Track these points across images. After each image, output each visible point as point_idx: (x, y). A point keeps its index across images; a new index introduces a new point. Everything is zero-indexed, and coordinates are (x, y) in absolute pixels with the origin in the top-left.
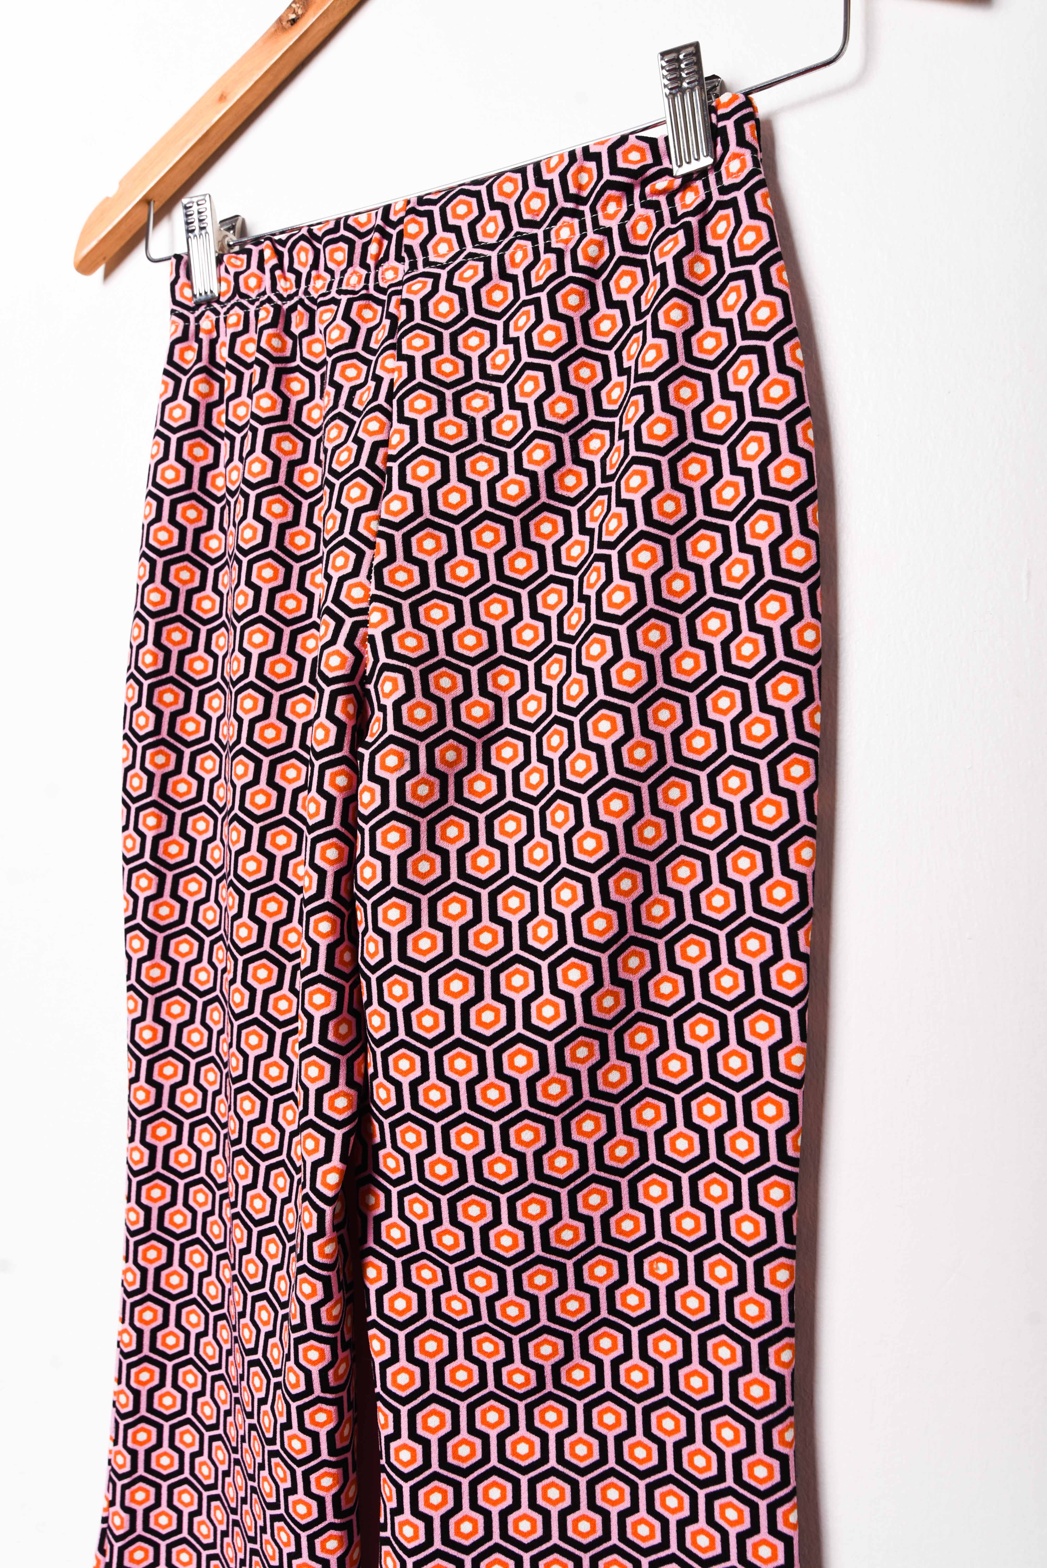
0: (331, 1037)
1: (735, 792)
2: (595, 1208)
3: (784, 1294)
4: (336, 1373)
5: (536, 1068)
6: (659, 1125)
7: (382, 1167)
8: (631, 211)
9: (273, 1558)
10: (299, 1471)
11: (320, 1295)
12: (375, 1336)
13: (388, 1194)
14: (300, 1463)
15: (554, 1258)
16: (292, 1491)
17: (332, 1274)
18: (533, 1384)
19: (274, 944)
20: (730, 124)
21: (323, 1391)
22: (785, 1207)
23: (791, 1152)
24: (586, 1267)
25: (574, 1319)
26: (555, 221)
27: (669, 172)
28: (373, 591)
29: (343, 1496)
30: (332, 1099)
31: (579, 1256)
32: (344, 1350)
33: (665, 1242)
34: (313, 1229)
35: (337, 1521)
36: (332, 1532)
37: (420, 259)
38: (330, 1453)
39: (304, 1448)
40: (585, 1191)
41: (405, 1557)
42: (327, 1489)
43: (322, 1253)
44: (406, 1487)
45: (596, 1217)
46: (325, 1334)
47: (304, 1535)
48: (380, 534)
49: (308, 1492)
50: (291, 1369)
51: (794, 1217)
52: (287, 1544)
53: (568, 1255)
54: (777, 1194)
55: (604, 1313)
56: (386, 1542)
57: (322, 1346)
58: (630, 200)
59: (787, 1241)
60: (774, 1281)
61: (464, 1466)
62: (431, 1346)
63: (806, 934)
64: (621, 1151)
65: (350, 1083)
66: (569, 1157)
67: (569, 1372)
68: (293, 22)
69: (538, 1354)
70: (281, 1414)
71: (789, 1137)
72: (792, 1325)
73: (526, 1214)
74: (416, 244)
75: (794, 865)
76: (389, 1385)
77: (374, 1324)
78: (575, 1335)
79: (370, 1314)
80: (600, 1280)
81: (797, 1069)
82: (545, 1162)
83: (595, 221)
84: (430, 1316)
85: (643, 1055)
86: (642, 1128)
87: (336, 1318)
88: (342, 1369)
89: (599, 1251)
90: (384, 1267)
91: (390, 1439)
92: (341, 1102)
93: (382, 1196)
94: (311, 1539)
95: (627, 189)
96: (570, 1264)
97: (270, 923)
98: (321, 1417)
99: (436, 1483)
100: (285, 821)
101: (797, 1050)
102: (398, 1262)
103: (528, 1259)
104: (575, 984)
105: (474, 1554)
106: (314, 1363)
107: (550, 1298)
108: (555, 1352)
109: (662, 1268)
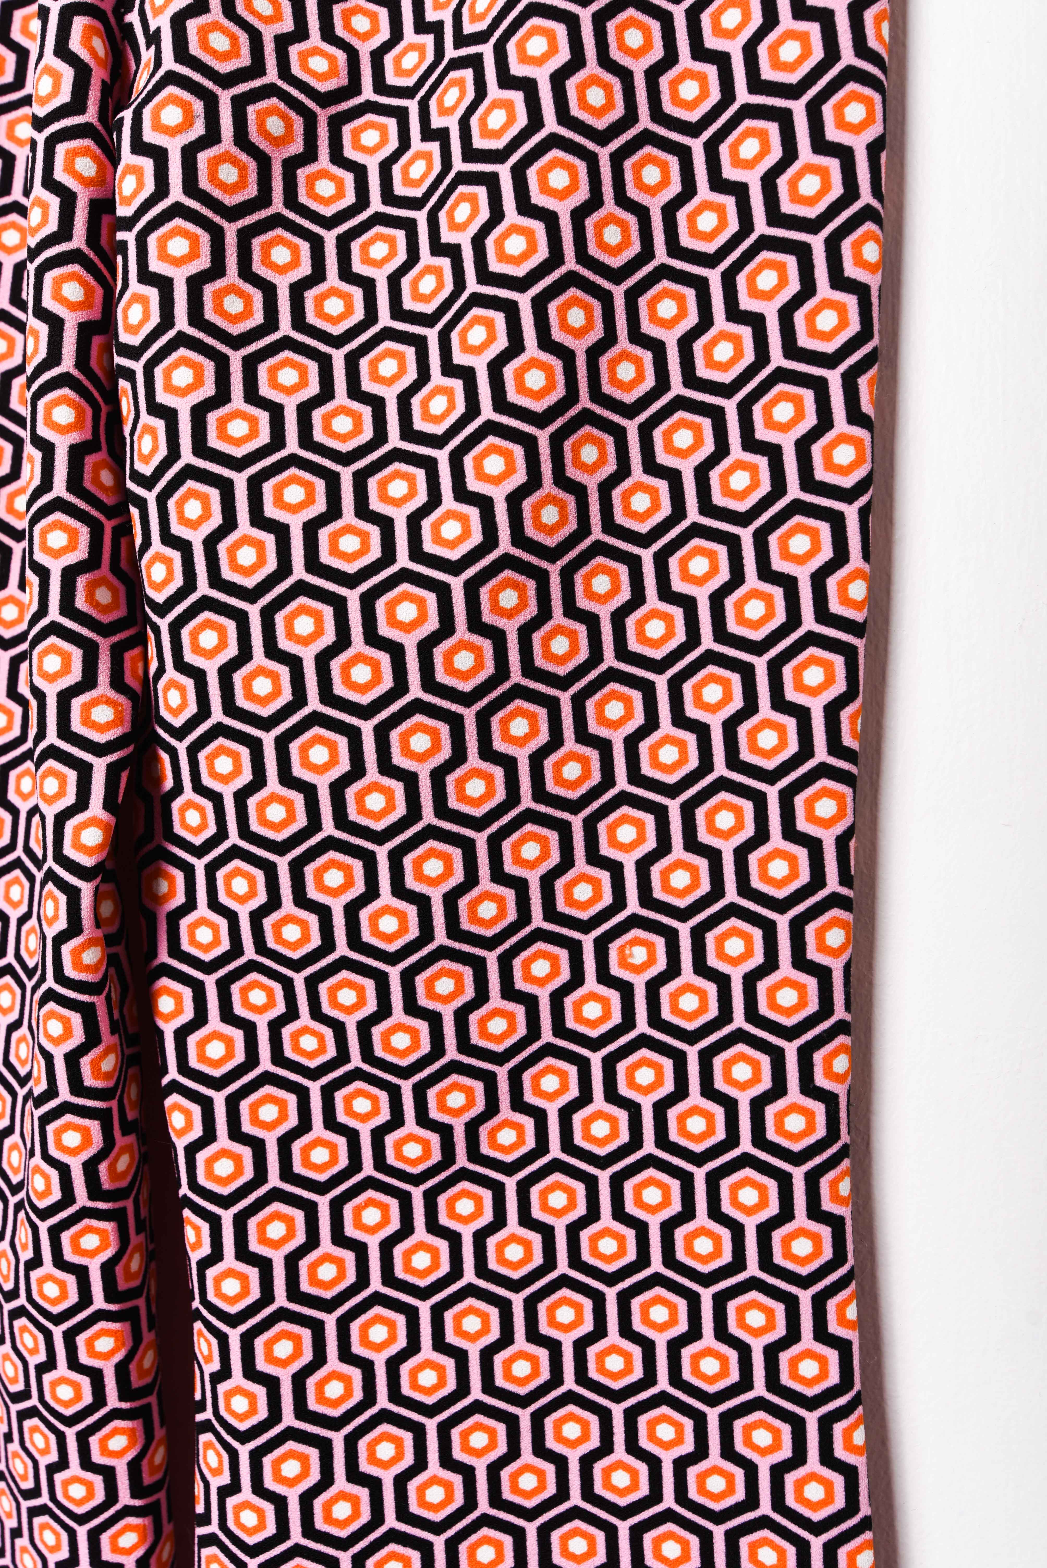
0: (80, 603)
1: (750, 165)
2: (532, 865)
3: (837, 967)
4: (112, 1168)
5: (433, 623)
6: (631, 727)
7: (178, 829)
9: (25, 1478)
10: (58, 1332)
11: (78, 1037)
12: (176, 1107)
13: (189, 871)
14: (58, 1319)
15: (466, 948)
16: (49, 1365)
17: (98, 1000)
18: (436, 1156)
21: (91, 1197)
22: (840, 828)
23: (848, 740)
24: (517, 963)
25: (499, 1048)
29: (132, 1367)
30: (87, 708)
31: (507, 945)
32: (124, 1134)
33: (644, 913)
34: (62, 924)
35: (125, 1405)
36: (117, 1423)
38: (108, 1299)
39: (64, 1295)
40: (515, 836)
41: (235, 1444)
42: (106, 1356)
43: (78, 964)
44: (234, 1336)
45: (534, 879)
46: (90, 1103)
47: (71, 1433)
49: (74, 1364)
50: (37, 1170)
51: (852, 844)
52: (45, 1451)
53: (489, 944)
54: (826, 808)
55: (547, 1036)
56: (207, 1426)
57: (86, 1122)
59: (842, 883)
60: (822, 947)
61: (328, 1295)
62: (268, 1113)
63: (870, 383)
64: (572, 771)
65: (117, 683)
66: (489, 779)
67: (492, 1134)
69: (443, 1107)
70: (25, 1247)
71: (845, 714)
72: (848, 1017)
73: (420, 876)
75: (851, 270)
76: (202, 1180)
77: (175, 1087)
78: (502, 1073)
79: (166, 1071)
80: (541, 982)
81: (856, 605)
82: (451, 788)
84: (266, 1064)
85: (604, 612)
86: (604, 732)
87: (107, 1076)
88: (123, 1163)
89: (539, 935)
90: (187, 993)
91: (205, 1264)
92: (103, 714)
93: (179, 876)
94: (83, 1439)
96: (492, 958)
98: (90, 1241)
99: (283, 1326)
101: (857, 574)
102: (210, 982)
103: (425, 951)
104: (496, 480)
105: (348, 1429)
106: (73, 1152)
107: (462, 1016)
108: (470, 1102)
109: (639, 955)
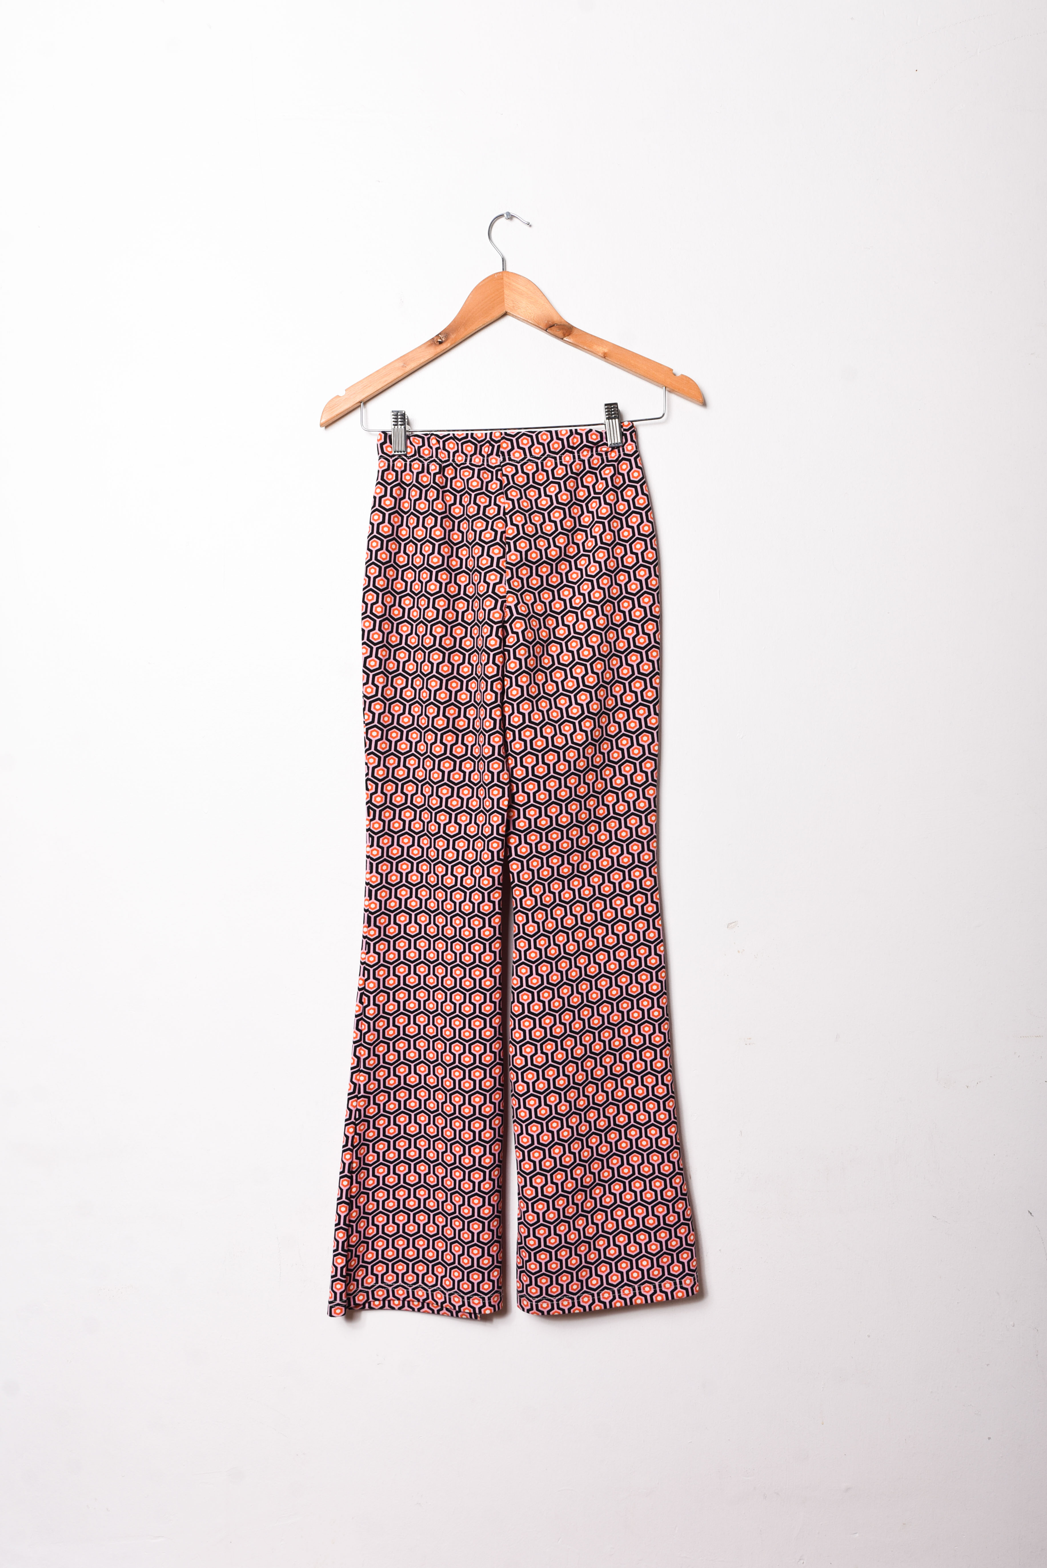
1: (634, 661)
2: (592, 806)
3: (654, 824)
6: (611, 775)
8: (592, 456)
15: (579, 824)
19: (453, 726)
20: (628, 433)
22: (654, 796)
23: (655, 778)
26: (563, 454)
27: (607, 444)
28: (508, 589)
31: (587, 823)
33: (614, 815)
37: (507, 457)
40: (589, 800)
45: (592, 809)
48: (507, 568)
51: (656, 799)
53: (584, 823)
54: (651, 792)
58: (592, 451)
59: (655, 807)
60: (651, 820)
64: (600, 786)
66: (585, 788)
68: (441, 343)
71: (655, 773)
74: (506, 452)
81: (656, 751)
83: (579, 457)
85: (607, 752)
86: (606, 777)
95: (592, 448)
96: (584, 827)
97: (451, 718)
100: (455, 677)
101: (656, 745)
109: (613, 824)
